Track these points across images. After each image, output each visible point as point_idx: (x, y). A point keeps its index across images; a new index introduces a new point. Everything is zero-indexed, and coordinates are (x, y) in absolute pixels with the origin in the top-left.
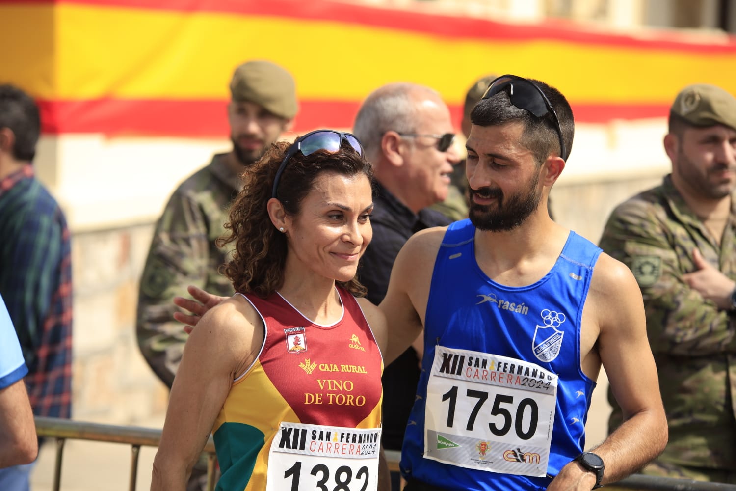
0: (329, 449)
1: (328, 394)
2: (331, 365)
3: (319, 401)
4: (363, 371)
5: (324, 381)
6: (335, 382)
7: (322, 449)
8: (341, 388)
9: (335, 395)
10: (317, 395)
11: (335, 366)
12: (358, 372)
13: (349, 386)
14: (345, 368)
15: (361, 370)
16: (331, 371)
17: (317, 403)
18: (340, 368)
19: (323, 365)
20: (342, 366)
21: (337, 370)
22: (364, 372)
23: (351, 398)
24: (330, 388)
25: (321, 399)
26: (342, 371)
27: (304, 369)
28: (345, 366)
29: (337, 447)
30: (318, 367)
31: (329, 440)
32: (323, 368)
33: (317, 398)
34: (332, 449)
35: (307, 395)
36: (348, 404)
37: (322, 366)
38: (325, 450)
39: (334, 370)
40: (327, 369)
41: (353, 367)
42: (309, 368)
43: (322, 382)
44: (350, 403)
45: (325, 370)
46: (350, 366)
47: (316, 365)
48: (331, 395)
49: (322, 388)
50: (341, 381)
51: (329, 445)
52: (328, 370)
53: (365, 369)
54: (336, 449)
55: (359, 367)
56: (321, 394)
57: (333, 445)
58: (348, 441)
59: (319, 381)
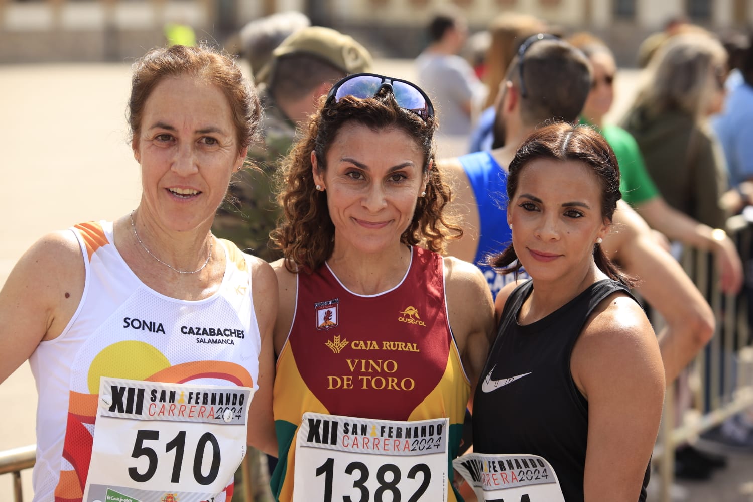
0: (365, 444)
1: (360, 377)
2: (369, 343)
3: (348, 385)
4: (413, 349)
5: (357, 361)
6: (371, 362)
7: (357, 444)
8: (379, 370)
9: (370, 378)
10: (345, 378)
11: (374, 343)
12: (407, 350)
13: (390, 366)
14: (387, 345)
15: (411, 347)
16: (368, 349)
17: (345, 387)
18: (380, 346)
19: (358, 342)
20: (384, 343)
21: (377, 348)
22: (415, 350)
23: (393, 381)
24: (363, 370)
25: (350, 382)
26: (384, 348)
27: (330, 347)
28: (388, 343)
29: (376, 443)
30: (350, 345)
31: (365, 435)
32: (356, 345)
33: (346, 382)
34: (371, 445)
35: (330, 378)
36: (390, 388)
37: (355, 344)
38: (361, 446)
39: (372, 348)
40: (361, 347)
41: (400, 344)
42: (337, 347)
43: (353, 363)
44: (392, 386)
45: (359, 348)
46: (396, 343)
47: (348, 343)
48: (365, 378)
49: (352, 370)
50: (380, 361)
51: (366, 440)
52: (364, 348)
53: (417, 347)
54: (376, 445)
55: (409, 344)
56: (351, 377)
57: (372, 440)
58: (390, 436)
59: (349, 361)
